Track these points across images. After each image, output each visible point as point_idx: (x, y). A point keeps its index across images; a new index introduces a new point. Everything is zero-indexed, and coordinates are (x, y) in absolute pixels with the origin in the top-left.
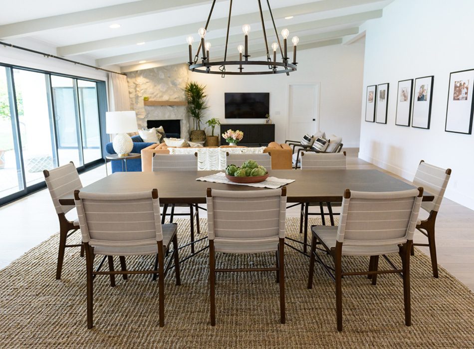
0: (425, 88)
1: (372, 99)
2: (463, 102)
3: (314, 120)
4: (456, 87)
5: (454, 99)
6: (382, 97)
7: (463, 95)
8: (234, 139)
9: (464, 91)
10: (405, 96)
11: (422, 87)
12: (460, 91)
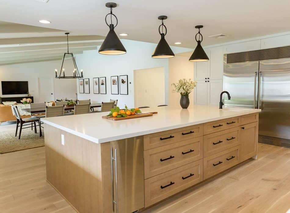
0: (103, 81)
1: (82, 84)
2: (115, 85)
3: (52, 94)
4: (113, 81)
5: (113, 84)
6: (87, 83)
7: (115, 83)
8: (28, 102)
9: (116, 82)
10: (96, 83)
11: (102, 80)
12: (114, 82)
